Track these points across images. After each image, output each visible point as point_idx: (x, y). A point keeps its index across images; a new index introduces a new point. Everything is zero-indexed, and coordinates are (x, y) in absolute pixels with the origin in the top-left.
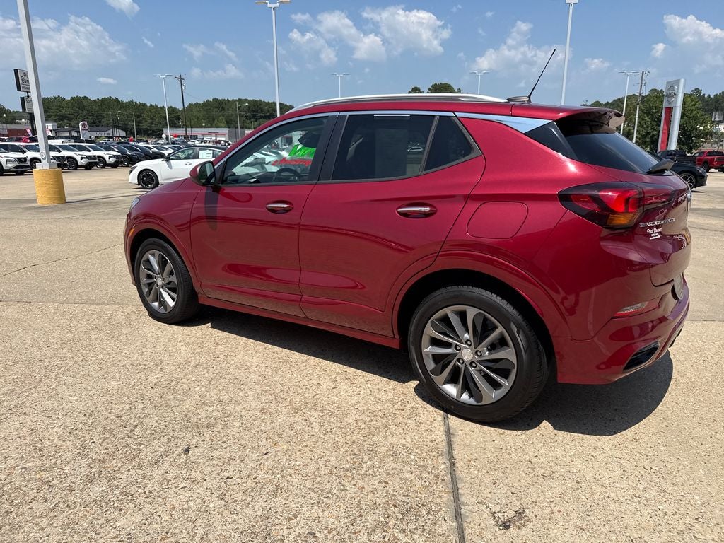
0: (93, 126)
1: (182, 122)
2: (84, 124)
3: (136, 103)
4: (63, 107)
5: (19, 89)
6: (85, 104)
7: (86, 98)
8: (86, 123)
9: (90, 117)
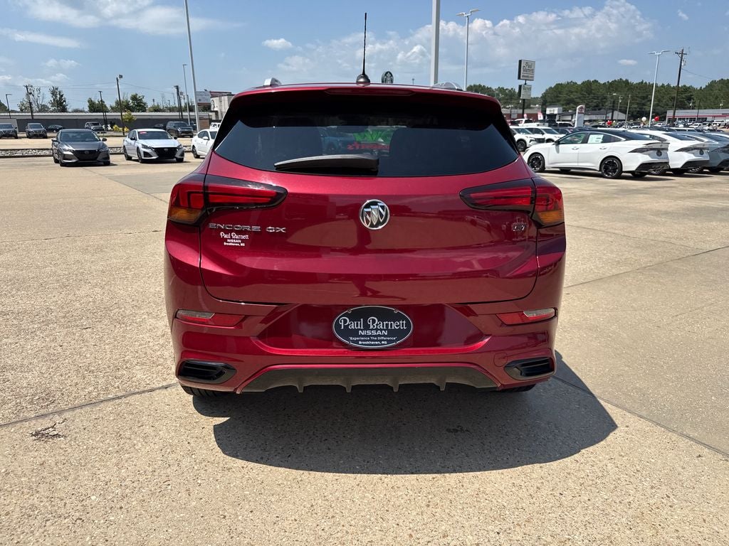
0: (595, 110)
1: (693, 103)
2: (582, 108)
3: (646, 83)
4: (572, 92)
5: (519, 78)
6: (593, 88)
7: (596, 81)
8: (584, 106)
9: (595, 101)
